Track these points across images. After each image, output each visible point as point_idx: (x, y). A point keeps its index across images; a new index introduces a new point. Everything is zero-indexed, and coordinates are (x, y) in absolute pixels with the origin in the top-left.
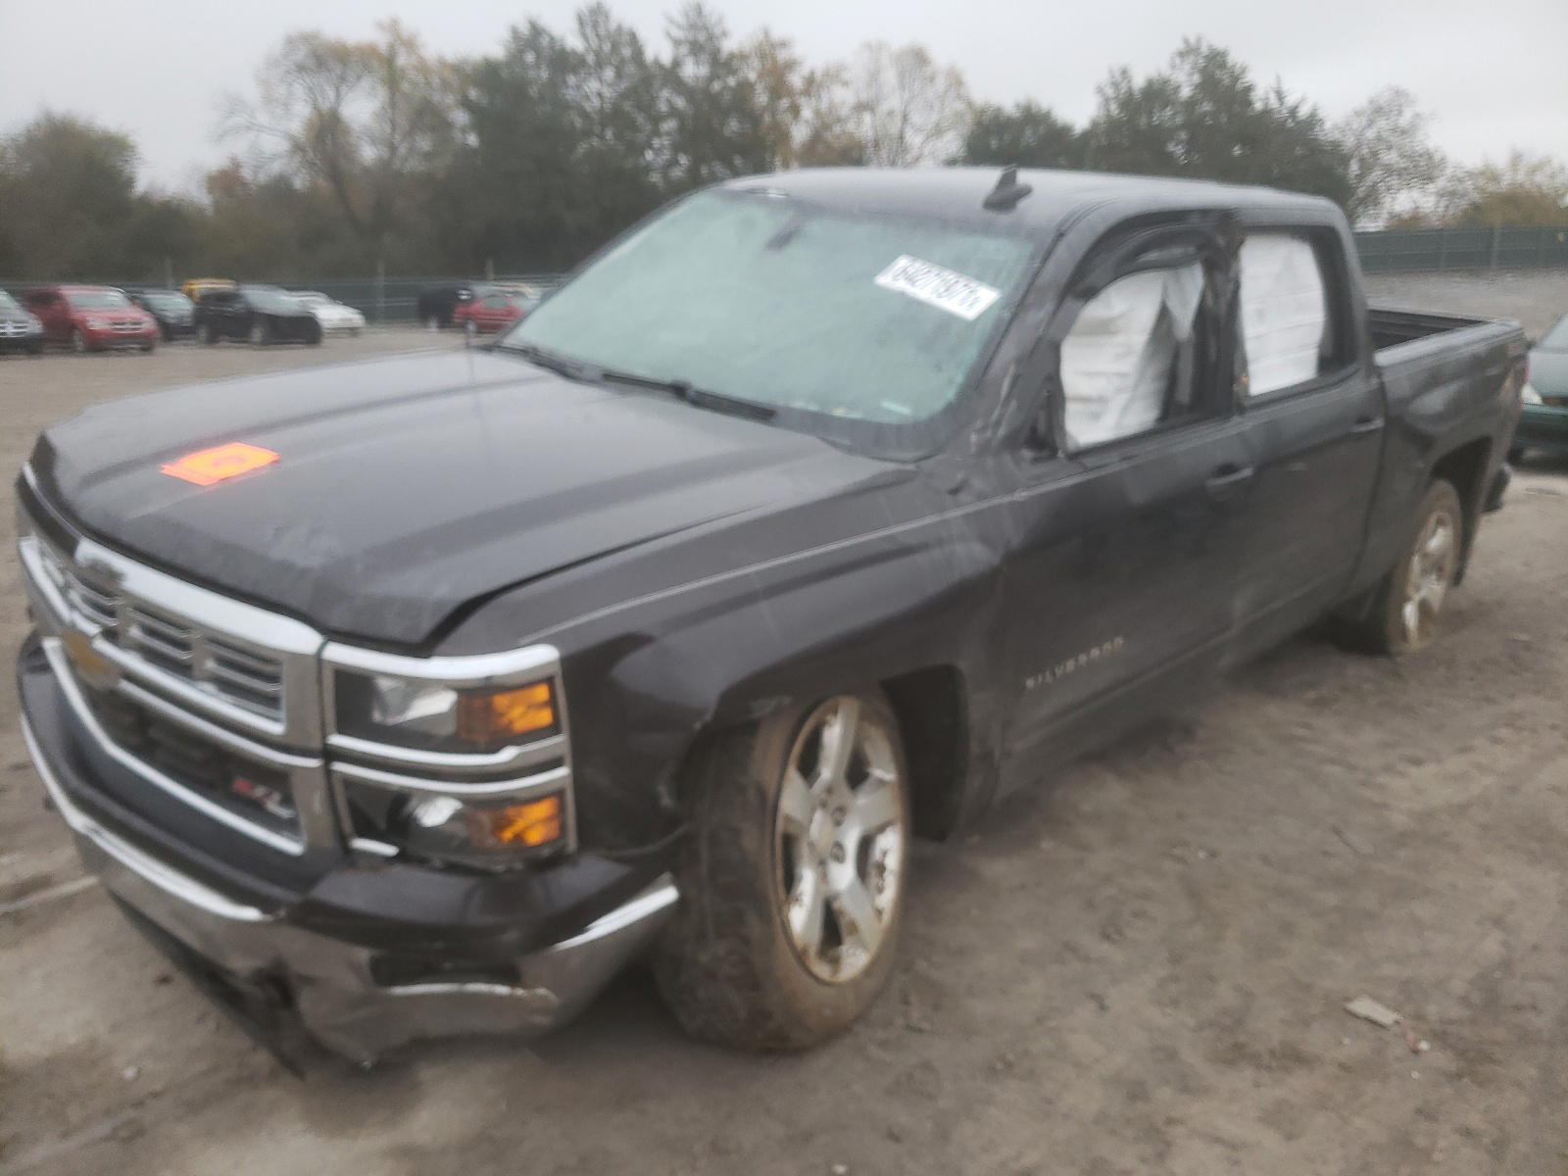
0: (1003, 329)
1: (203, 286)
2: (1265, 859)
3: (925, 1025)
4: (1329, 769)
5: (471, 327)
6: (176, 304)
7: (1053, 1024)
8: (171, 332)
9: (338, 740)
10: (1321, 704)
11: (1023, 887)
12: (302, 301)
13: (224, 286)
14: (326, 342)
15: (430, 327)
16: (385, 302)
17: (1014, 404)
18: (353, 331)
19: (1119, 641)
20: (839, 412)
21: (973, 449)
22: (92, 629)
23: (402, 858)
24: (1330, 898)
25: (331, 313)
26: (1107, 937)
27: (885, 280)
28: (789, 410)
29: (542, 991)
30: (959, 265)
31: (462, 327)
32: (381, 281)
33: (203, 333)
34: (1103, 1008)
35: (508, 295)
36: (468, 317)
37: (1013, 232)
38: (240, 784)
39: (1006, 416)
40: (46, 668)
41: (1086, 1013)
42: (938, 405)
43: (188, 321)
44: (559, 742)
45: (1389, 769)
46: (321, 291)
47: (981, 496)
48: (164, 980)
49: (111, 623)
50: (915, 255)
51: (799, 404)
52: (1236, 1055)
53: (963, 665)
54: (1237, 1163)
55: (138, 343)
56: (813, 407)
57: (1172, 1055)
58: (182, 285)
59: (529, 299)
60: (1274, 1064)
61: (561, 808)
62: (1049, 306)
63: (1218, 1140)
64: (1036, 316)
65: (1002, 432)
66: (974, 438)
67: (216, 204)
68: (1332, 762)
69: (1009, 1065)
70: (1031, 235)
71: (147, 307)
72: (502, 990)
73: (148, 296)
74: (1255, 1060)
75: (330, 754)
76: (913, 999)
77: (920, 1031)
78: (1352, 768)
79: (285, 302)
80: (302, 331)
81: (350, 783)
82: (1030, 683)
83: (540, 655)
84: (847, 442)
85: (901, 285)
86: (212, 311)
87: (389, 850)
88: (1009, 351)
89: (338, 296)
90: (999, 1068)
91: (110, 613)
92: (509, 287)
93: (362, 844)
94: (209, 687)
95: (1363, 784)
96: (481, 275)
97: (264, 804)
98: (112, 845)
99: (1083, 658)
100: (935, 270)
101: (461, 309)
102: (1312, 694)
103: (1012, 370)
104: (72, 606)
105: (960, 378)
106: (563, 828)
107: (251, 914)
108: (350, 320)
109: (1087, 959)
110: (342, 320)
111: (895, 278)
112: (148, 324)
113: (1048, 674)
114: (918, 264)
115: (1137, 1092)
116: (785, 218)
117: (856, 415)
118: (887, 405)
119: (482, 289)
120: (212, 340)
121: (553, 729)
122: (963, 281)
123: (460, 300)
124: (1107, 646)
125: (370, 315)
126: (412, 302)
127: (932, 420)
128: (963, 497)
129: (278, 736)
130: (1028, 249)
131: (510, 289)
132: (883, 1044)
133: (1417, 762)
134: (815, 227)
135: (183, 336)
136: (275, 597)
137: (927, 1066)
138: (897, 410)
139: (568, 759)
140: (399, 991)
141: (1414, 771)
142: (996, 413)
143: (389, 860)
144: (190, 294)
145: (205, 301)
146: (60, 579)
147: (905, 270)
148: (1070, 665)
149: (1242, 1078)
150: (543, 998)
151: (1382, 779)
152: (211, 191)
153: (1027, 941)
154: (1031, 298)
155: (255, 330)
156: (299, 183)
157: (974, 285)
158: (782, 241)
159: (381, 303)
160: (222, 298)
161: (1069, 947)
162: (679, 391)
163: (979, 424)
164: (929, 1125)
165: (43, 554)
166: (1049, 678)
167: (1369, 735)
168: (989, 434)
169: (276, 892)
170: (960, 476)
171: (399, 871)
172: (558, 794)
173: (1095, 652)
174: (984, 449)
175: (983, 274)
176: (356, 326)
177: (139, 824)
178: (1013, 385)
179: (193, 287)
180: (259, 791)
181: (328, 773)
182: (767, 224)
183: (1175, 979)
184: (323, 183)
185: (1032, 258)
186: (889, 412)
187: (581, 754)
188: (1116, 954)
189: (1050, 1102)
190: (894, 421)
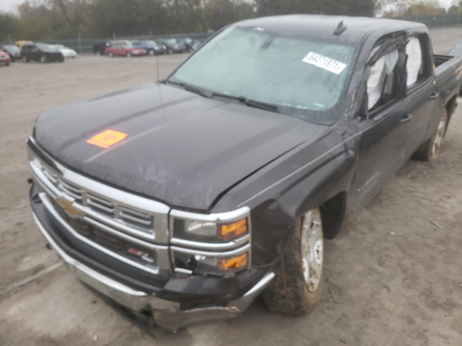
0: (350, 77)
1: (23, 43)
2: (417, 234)
3: (339, 301)
4: (424, 201)
5: (111, 55)
6: (15, 49)
7: (376, 297)
8: (13, 58)
9: (174, 240)
10: (414, 179)
11: (350, 249)
12: (56, 47)
13: (30, 43)
14: (65, 60)
15: (98, 55)
16: (82, 47)
17: (356, 103)
18: (73, 57)
19: (378, 172)
20: (299, 107)
21: (346, 119)
22: (72, 199)
23: (193, 274)
24: (442, 248)
25: (66, 52)
26: (381, 265)
27: (306, 60)
28: (282, 107)
29: (234, 308)
30: (330, 55)
31: (108, 55)
32: (80, 40)
33: (24, 59)
34: (389, 290)
35: (122, 44)
36: (109, 52)
37: (346, 43)
38: (131, 250)
39: (354, 107)
40: (40, 202)
41: (384, 291)
42: (333, 104)
43: (19, 55)
44: (248, 237)
45: (441, 200)
46: (62, 44)
47: (351, 135)
48: (95, 302)
49: (79, 197)
50: (315, 51)
51: (284, 104)
52: (435, 305)
53: (347, 190)
54: (449, 343)
55: (4, 63)
56: (289, 105)
57: (416, 307)
58: (15, 43)
59: (128, 45)
60: (448, 308)
61: (248, 256)
62: (363, 69)
63: (440, 336)
64: (359, 73)
65: (354, 112)
66: (346, 115)
67: (22, 16)
68: (424, 198)
69: (369, 313)
70: (352, 44)
71: (5, 51)
72: (222, 308)
73: (5, 47)
74: (441, 306)
75: (170, 244)
76: (332, 292)
77: (337, 303)
78: (431, 201)
79: (52, 48)
80: (58, 58)
81: (176, 252)
82: (359, 190)
83: (244, 211)
84: (304, 117)
85: (311, 62)
86: (27, 51)
87: (190, 272)
88: (353, 85)
89: (67, 45)
90: (365, 314)
91: (79, 194)
92: (121, 41)
93: (178, 270)
94: (120, 221)
95: (436, 206)
96: (111, 37)
97: (141, 257)
98: (83, 268)
99: (370, 180)
100: (323, 57)
101: (107, 49)
102: (410, 176)
103: (355, 91)
104: (61, 190)
105: (338, 95)
106: (248, 262)
107: (141, 294)
108: (72, 53)
109: (378, 273)
110: (69, 53)
111: (309, 59)
112: (7, 57)
113: (363, 187)
114: (316, 55)
115: (411, 321)
116: (266, 38)
117: (305, 108)
118: (315, 104)
119: (113, 42)
120: (28, 61)
121: (247, 232)
122: (333, 61)
123: (106, 46)
124: (376, 175)
125: (77, 51)
126: (91, 47)
127: (331, 109)
128: (346, 135)
129: (153, 240)
130: (352, 49)
131: (122, 42)
132: (328, 308)
133: (448, 197)
134: (277, 41)
135: (18, 60)
136: (151, 195)
137: (344, 315)
138: (319, 106)
139: (250, 241)
140: (187, 311)
141: (448, 200)
142: (352, 106)
143: (189, 275)
144: (18, 46)
145: (24, 48)
146: (54, 181)
147: (312, 57)
148: (368, 182)
149: (440, 313)
150: (234, 310)
151: (441, 204)
152: (20, 11)
153: (358, 268)
154: (357, 66)
155: (42, 58)
156: (49, 8)
157: (337, 62)
158: (266, 46)
159: (80, 47)
160: (30, 47)
161: (371, 269)
162: (242, 100)
163: (347, 110)
164: (352, 337)
165: (43, 170)
166: (363, 188)
167: (431, 189)
168: (350, 113)
169: (151, 287)
170: (344, 129)
171: (192, 277)
172: (247, 252)
173: (373, 177)
174: (349, 118)
175: (338, 57)
176: (74, 55)
177: (95, 263)
178: (355, 96)
179: (19, 43)
180: (139, 253)
181: (169, 250)
182: (260, 41)
183: (407, 279)
184: (58, 8)
185: (354, 52)
186: (316, 107)
187: (254, 239)
188: (386, 271)
189: (385, 326)
190: (319, 110)
